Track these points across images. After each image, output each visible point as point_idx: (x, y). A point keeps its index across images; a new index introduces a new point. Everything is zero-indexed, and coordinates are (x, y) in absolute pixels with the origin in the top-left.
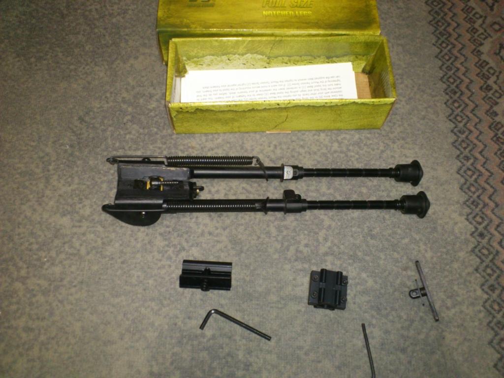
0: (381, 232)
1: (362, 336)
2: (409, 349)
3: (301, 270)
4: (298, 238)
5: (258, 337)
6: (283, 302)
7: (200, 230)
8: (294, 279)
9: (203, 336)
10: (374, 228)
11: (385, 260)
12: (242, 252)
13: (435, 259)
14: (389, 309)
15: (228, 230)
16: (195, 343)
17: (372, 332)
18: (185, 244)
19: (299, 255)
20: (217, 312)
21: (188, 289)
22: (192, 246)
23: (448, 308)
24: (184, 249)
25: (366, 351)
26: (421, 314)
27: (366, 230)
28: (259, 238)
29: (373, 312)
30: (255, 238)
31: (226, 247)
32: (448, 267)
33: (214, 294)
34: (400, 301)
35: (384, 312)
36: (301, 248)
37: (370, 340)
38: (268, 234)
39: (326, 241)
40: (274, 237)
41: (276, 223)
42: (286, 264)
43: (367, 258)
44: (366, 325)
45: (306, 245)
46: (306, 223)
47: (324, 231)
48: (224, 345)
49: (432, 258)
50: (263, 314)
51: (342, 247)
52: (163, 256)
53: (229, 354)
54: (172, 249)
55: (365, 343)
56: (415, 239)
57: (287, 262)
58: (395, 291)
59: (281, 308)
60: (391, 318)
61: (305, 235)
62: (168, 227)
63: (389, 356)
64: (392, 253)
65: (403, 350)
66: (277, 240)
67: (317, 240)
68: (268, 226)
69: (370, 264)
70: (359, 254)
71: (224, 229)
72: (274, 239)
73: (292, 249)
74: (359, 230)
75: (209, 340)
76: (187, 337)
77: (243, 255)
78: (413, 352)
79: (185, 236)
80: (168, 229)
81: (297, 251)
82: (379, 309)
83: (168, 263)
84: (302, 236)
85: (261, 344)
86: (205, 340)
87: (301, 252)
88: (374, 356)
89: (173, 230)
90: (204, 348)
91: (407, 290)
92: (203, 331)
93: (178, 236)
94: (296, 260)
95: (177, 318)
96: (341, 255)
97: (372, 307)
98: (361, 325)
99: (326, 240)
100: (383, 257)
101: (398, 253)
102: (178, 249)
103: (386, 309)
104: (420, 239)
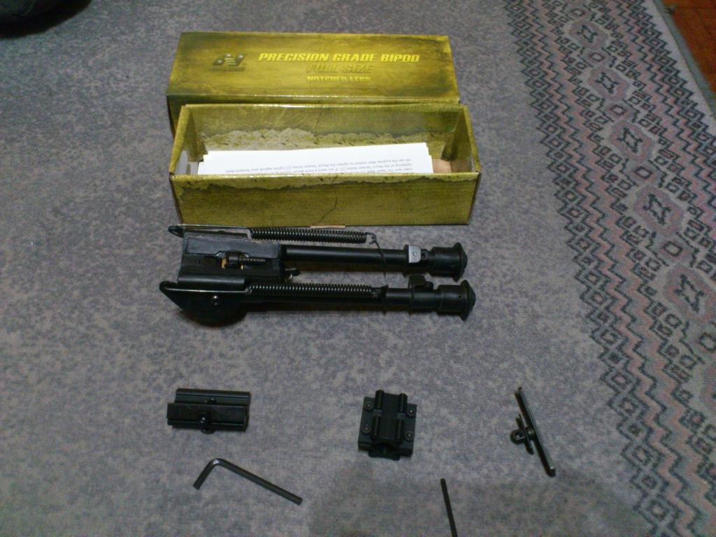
0: (469, 354)
1: (442, 498)
2: (514, 517)
3: (352, 405)
4: (348, 361)
5: (282, 499)
6: (323, 449)
7: (207, 352)
8: (342, 417)
9: (198, 498)
10: (459, 348)
11: (475, 390)
12: (266, 380)
13: (547, 391)
14: (481, 458)
15: (247, 352)
16: (185, 508)
17: (456, 493)
18: (184, 370)
19: (350, 384)
20: (224, 463)
21: (181, 431)
22: (194, 372)
24: (181, 376)
25: (447, 521)
26: (532, 467)
27: (447, 350)
28: (293, 360)
29: (458, 463)
30: (287, 361)
31: (243, 373)
32: (568, 400)
33: (221, 438)
34: (498, 447)
35: (474, 463)
36: (354, 374)
37: (453, 505)
38: (307, 355)
39: (390, 366)
40: (314, 360)
41: (318, 342)
42: (331, 396)
43: (450, 388)
44: (448, 483)
45: (362, 371)
46: (362, 341)
47: (387, 353)
48: (230, 513)
49: (544, 388)
50: (292, 467)
51: (413, 373)
52: (150, 385)
53: (235, 525)
54: (163, 376)
55: (445, 509)
56: (519, 363)
57: (332, 393)
58: (490, 434)
59: (321, 458)
60: (485, 471)
61: (359, 357)
62: (160, 346)
63: (483, 528)
64: (485, 381)
65: (505, 518)
66: (319, 364)
67: (377, 365)
68: (307, 344)
69: (454, 397)
70: (439, 383)
71: (243, 349)
72: (315, 363)
73: (340, 377)
74: (438, 351)
75: (207, 504)
76: (173, 500)
77: (268, 384)
78: (519, 521)
79: (185, 358)
80: (160, 350)
81: (347, 378)
82: (467, 459)
83: (156, 395)
84: (355, 359)
85: (287, 511)
86: (201, 505)
87: (353, 380)
88: (459, 527)
89: (168, 351)
90: (198, 516)
91: (509, 432)
92: (199, 492)
93: (175, 358)
94: (345, 391)
95: (162, 472)
96: (411, 385)
97: (457, 457)
98: (440, 482)
99: (389, 363)
100: (472, 386)
101: (494, 381)
102: (173, 376)
103: (477, 459)
104: (527, 364)
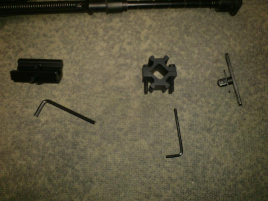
0: (196, 30)
1: (174, 119)
2: (214, 130)
3: (124, 65)
4: (122, 37)
5: (84, 121)
6: (106, 92)
7: (36, 33)
8: (118, 73)
9: (39, 121)
10: (190, 26)
11: (198, 54)
12: (72, 51)
13: (243, 52)
14: (199, 96)
15: (60, 32)
16: (32, 127)
17: (182, 116)
18: (23, 46)
19: (123, 52)
20: (49, 102)
21: (25, 83)
22: (30, 46)
23: (250, 94)
25: (176, 131)
26: (227, 100)
27: (183, 28)
28: (87, 38)
29: (185, 99)
30: (84, 38)
31: (58, 47)
32: (254, 59)
33: (48, 87)
34: (209, 88)
35: (194, 99)
36: (125, 46)
37: (180, 123)
38: (96, 34)
39: (147, 40)
40: (101, 37)
41: (103, 25)
42: (111, 60)
43: (183, 53)
44: (178, 110)
45: (129, 44)
46: (130, 24)
47: (146, 31)
48: (56, 129)
49: (240, 51)
50: (90, 103)
51: (161, 44)
53: (60, 136)
54: (12, 50)
55: (176, 125)
56: (226, 35)
57: (112, 58)
58: (205, 80)
59: (106, 97)
60: (200, 103)
61: (128, 34)
63: (196, 135)
64: (205, 48)
65: (209, 130)
66: (103, 40)
67: (139, 39)
68: (96, 27)
69: (185, 58)
70: (176, 49)
71: (57, 31)
72: (101, 39)
73: (117, 48)
74: (177, 28)
75: (43, 125)
76: (25, 123)
77: (73, 54)
78: (217, 131)
79: (23, 38)
81: (121, 48)
82: (190, 96)
83: (9, 62)
84: (126, 36)
85: (87, 128)
86: (40, 125)
87: (125, 49)
88: (183, 135)
90: (39, 131)
91: (216, 79)
92: (38, 118)
94: (119, 57)
95: (17, 107)
96: (159, 51)
97: (184, 95)
98: (173, 110)
99: (147, 38)
100: (196, 51)
101: (211, 47)
103: (196, 96)
104: (231, 36)
